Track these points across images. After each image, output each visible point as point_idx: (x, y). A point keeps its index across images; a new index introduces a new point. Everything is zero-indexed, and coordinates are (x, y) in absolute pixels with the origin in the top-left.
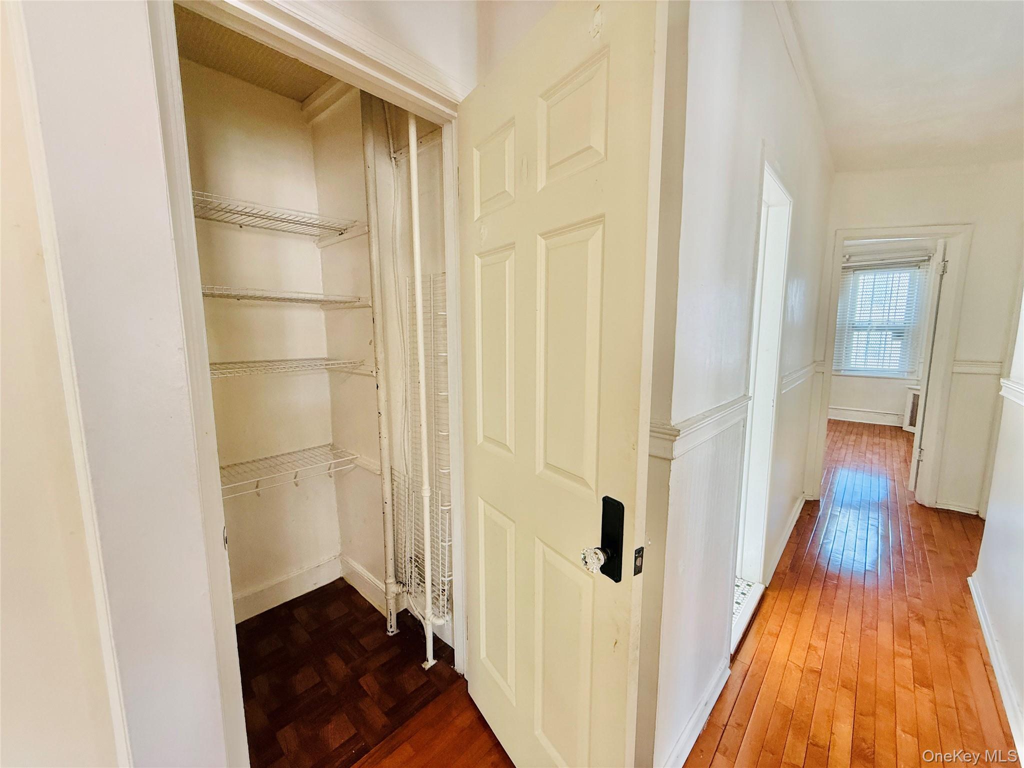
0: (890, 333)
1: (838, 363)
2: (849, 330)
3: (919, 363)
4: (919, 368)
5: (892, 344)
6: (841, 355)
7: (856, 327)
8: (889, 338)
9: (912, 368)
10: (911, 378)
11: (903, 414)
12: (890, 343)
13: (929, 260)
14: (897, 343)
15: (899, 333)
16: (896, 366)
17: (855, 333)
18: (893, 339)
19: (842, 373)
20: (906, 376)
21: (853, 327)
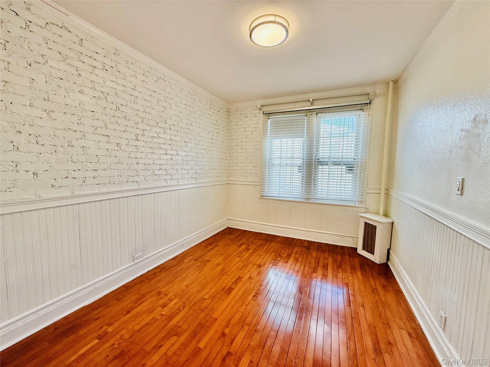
0: (344, 167)
1: (308, 192)
2: (315, 164)
3: (366, 193)
4: (366, 198)
5: (346, 177)
6: (311, 186)
7: (320, 162)
8: (344, 171)
9: (361, 198)
10: (361, 206)
11: (357, 236)
12: (344, 175)
13: (370, 103)
14: (349, 175)
15: (350, 168)
16: (349, 196)
17: (320, 167)
18: (346, 172)
19: (312, 201)
20: (357, 205)
21: (318, 162)
